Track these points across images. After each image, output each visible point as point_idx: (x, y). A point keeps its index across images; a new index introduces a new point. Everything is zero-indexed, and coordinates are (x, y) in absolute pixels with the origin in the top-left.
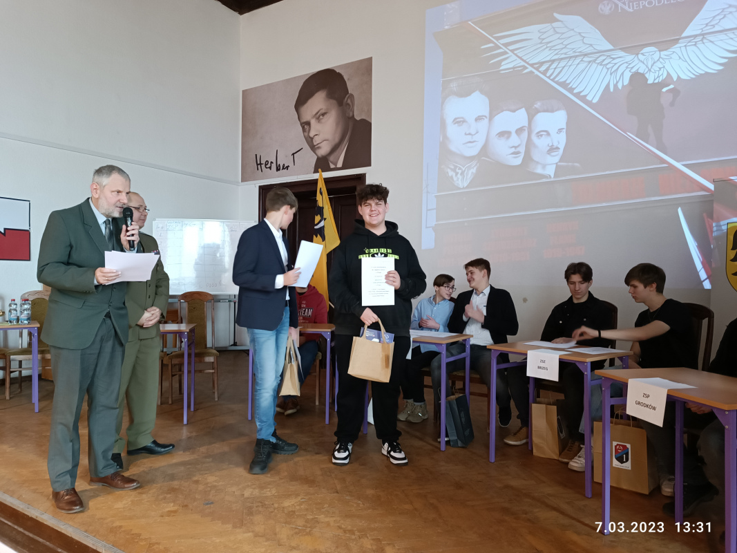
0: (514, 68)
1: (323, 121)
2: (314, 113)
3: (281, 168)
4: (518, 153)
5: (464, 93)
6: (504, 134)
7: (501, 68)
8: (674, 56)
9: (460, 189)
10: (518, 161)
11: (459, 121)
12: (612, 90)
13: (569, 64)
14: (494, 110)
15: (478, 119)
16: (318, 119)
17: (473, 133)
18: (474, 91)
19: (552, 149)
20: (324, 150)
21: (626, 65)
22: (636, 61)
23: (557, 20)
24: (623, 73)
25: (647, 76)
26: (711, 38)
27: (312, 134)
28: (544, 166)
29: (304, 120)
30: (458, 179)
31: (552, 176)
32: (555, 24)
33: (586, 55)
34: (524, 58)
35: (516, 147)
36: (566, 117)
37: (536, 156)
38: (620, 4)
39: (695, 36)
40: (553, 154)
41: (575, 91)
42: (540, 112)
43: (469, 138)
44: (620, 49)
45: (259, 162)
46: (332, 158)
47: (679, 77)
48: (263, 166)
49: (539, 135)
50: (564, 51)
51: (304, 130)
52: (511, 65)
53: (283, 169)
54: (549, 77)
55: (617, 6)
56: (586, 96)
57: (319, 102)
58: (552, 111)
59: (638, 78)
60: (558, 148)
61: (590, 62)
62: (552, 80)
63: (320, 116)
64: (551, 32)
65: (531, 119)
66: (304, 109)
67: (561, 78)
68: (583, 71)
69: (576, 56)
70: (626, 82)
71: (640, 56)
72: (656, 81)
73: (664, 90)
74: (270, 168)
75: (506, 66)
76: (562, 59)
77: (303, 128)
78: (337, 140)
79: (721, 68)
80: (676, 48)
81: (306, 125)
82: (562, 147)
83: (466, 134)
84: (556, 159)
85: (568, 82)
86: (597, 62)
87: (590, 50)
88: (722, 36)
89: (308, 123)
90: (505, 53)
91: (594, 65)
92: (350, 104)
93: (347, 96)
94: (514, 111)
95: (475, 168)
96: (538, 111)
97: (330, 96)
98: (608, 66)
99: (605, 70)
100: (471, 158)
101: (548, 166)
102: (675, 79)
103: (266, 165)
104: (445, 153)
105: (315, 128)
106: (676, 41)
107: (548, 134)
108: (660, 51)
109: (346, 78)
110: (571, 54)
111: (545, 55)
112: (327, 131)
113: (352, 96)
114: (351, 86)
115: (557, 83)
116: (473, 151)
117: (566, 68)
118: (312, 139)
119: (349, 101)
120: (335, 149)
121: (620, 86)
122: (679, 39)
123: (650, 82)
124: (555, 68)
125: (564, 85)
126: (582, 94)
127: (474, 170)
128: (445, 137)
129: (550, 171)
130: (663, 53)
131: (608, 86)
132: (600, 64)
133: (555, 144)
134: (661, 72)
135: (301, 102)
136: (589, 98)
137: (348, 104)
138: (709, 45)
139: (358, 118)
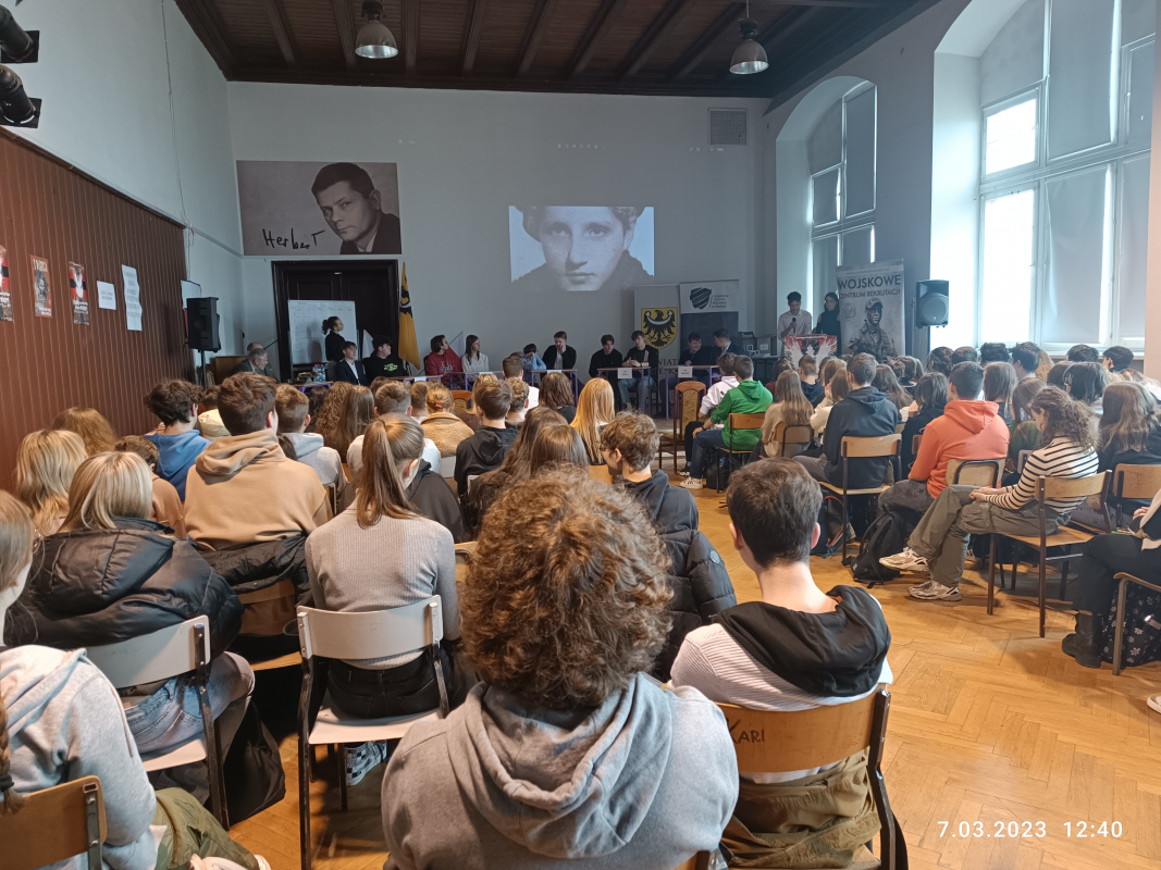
1: (347, 209)
2: (337, 200)
3: (299, 246)
16: (342, 205)
27: (335, 219)
45: (268, 237)
46: (359, 243)
48: (275, 242)
51: (325, 214)
53: (302, 247)
63: (343, 204)
66: (323, 194)
74: (285, 245)
77: (324, 212)
78: (364, 228)
81: (327, 210)
89: (331, 209)
92: (377, 199)
93: (373, 191)
103: (278, 242)
105: (338, 214)
109: (370, 175)
112: (353, 218)
113: (377, 192)
118: (335, 223)
119: (375, 196)
120: (362, 236)
135: (318, 187)
137: (374, 199)
139: (386, 212)
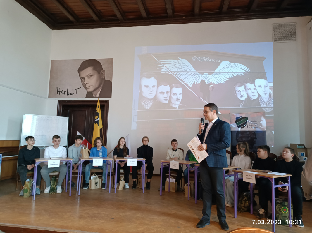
0: (165, 72)
1: (91, 78)
2: (87, 75)
3: (70, 94)
4: (167, 99)
5: (149, 77)
6: (162, 93)
7: (161, 71)
8: (213, 77)
9: (146, 109)
10: (167, 102)
11: (146, 86)
12: (196, 84)
13: (183, 74)
14: (159, 85)
15: (153, 86)
16: (89, 77)
17: (151, 91)
18: (152, 77)
19: (178, 100)
20: (91, 89)
21: (200, 77)
22: (202, 77)
23: (180, 60)
24: (199, 79)
25: (205, 81)
26: (222, 73)
27: (85, 83)
28: (175, 105)
29: (82, 76)
30: (146, 106)
31: (178, 108)
32: (179, 61)
33: (188, 72)
34: (169, 69)
35: (166, 98)
36: (182, 90)
37: (173, 101)
38: (198, 59)
39: (218, 72)
40: (178, 101)
41: (185, 82)
42: (174, 87)
43: (150, 93)
44: (198, 72)
45: (58, 91)
46: (94, 93)
47: (214, 83)
48: (60, 93)
49: (174, 94)
50: (182, 69)
51: (82, 81)
52: (165, 71)
54: (177, 77)
55: (197, 59)
56: (188, 84)
57: (89, 71)
58: (178, 88)
59: (203, 81)
60: (179, 99)
61: (189, 74)
62: (178, 78)
63: (89, 76)
64: (178, 63)
65: (171, 89)
66: (82, 72)
67: (181, 78)
68: (187, 77)
69: (185, 72)
70: (200, 82)
71: (203, 75)
72: (208, 83)
73: (210, 86)
74: (64, 93)
75: (163, 71)
76: (181, 72)
78: (97, 86)
79: (225, 82)
80: (213, 75)
81: (83, 79)
82: (181, 99)
83: (149, 91)
84: (179, 103)
85: (183, 79)
86: (191, 75)
87: (189, 71)
88: (225, 74)
89: (84, 78)
90: (163, 66)
91: (190, 76)
92: (103, 73)
93: (102, 70)
94: (165, 86)
95: (152, 103)
96: (173, 87)
97: (95, 69)
98: (195, 76)
99: (194, 78)
100: (151, 99)
101: (176, 105)
102: (213, 83)
103: (62, 92)
104: (141, 97)
105: (87, 80)
106: (213, 73)
107: (176, 95)
108: (209, 75)
109: (102, 64)
110: (184, 71)
111: (175, 70)
112: (92, 82)
113: (104, 71)
114: (104, 67)
115: (179, 79)
116: (151, 97)
117: (182, 75)
120: (95, 90)
121: (198, 83)
122: (214, 72)
123: (206, 83)
124: (179, 74)
125: (181, 80)
126: (187, 84)
127: (152, 104)
128: (141, 91)
129: (177, 106)
130: (210, 75)
131: (194, 82)
132: (192, 75)
133: (179, 98)
134: (209, 81)
135: (81, 69)
136: (189, 85)
137: (102, 74)
138: (222, 75)
139: (106, 80)
